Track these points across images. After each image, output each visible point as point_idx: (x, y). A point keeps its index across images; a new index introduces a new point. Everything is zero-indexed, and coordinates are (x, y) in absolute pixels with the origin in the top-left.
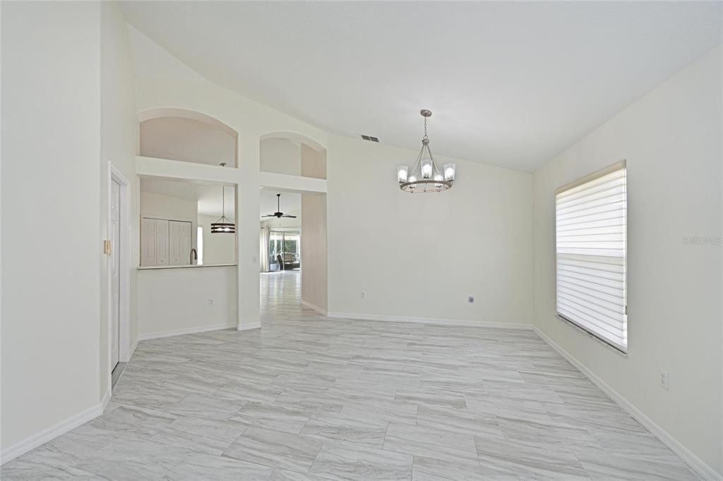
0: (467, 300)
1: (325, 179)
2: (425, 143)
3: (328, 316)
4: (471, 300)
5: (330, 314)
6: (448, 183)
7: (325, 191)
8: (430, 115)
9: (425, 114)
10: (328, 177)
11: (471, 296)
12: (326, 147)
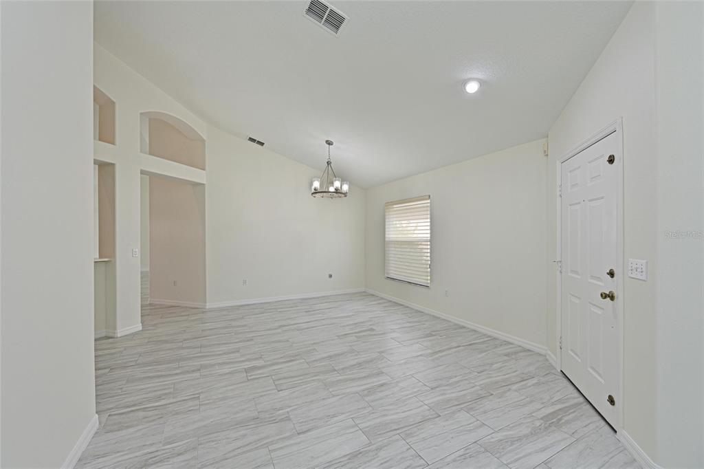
0: (328, 276)
1: (204, 170)
2: (329, 163)
3: (207, 307)
4: (331, 276)
5: (208, 306)
6: (345, 194)
7: (205, 183)
8: (332, 144)
9: (329, 143)
10: (207, 167)
11: (330, 273)
12: (205, 138)
